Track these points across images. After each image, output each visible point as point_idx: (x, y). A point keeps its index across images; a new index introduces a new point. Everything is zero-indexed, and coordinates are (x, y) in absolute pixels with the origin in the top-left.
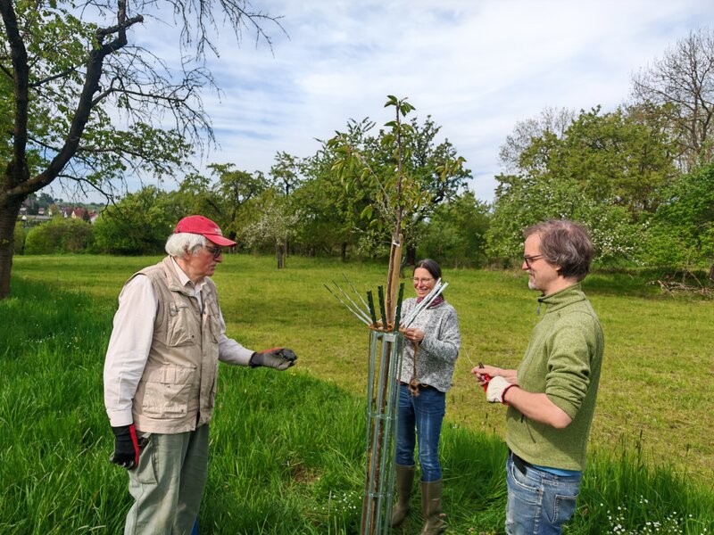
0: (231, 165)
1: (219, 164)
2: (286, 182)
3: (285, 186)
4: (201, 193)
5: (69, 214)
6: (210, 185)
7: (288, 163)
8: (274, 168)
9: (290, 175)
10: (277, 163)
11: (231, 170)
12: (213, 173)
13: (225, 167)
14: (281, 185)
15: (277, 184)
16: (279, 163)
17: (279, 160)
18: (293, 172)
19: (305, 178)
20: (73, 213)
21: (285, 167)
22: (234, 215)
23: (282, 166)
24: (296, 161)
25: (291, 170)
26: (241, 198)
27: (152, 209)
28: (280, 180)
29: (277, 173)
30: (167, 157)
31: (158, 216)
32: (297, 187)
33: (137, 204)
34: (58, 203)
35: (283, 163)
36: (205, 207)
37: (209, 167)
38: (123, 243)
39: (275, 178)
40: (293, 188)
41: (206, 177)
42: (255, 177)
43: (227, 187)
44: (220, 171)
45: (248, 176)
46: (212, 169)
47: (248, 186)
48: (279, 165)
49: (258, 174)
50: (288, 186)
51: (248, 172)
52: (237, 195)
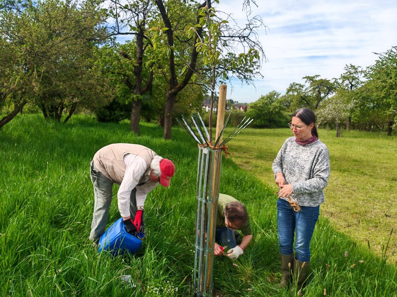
0: (318, 76)
1: (310, 76)
2: (351, 83)
3: (350, 85)
4: (299, 94)
5: (240, 108)
6: (304, 89)
7: (353, 71)
8: (343, 75)
9: (354, 79)
10: (345, 71)
11: (318, 79)
12: (306, 82)
13: (314, 77)
14: (347, 85)
15: (345, 84)
16: (347, 71)
17: (347, 70)
18: (356, 76)
19: (367, 80)
20: (241, 108)
21: (351, 74)
22: (317, 105)
23: (348, 73)
24: (360, 69)
25: (355, 75)
26: (322, 95)
27: (273, 104)
28: (347, 82)
29: (344, 78)
30: (247, 71)
31: (276, 107)
32: (359, 86)
33: (266, 101)
34: (236, 103)
35: (349, 72)
36: (301, 102)
37: (304, 78)
38: (258, 122)
39: (343, 81)
40: (356, 87)
41: (302, 84)
42: (332, 81)
43: (314, 89)
44: (311, 80)
45: (328, 81)
46: (306, 79)
47: (328, 88)
48: (347, 73)
49: (334, 80)
50: (352, 85)
51: (328, 79)
52: (320, 93)
